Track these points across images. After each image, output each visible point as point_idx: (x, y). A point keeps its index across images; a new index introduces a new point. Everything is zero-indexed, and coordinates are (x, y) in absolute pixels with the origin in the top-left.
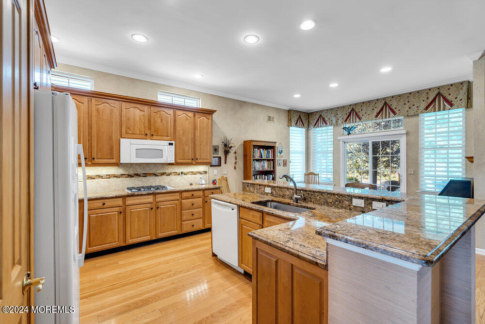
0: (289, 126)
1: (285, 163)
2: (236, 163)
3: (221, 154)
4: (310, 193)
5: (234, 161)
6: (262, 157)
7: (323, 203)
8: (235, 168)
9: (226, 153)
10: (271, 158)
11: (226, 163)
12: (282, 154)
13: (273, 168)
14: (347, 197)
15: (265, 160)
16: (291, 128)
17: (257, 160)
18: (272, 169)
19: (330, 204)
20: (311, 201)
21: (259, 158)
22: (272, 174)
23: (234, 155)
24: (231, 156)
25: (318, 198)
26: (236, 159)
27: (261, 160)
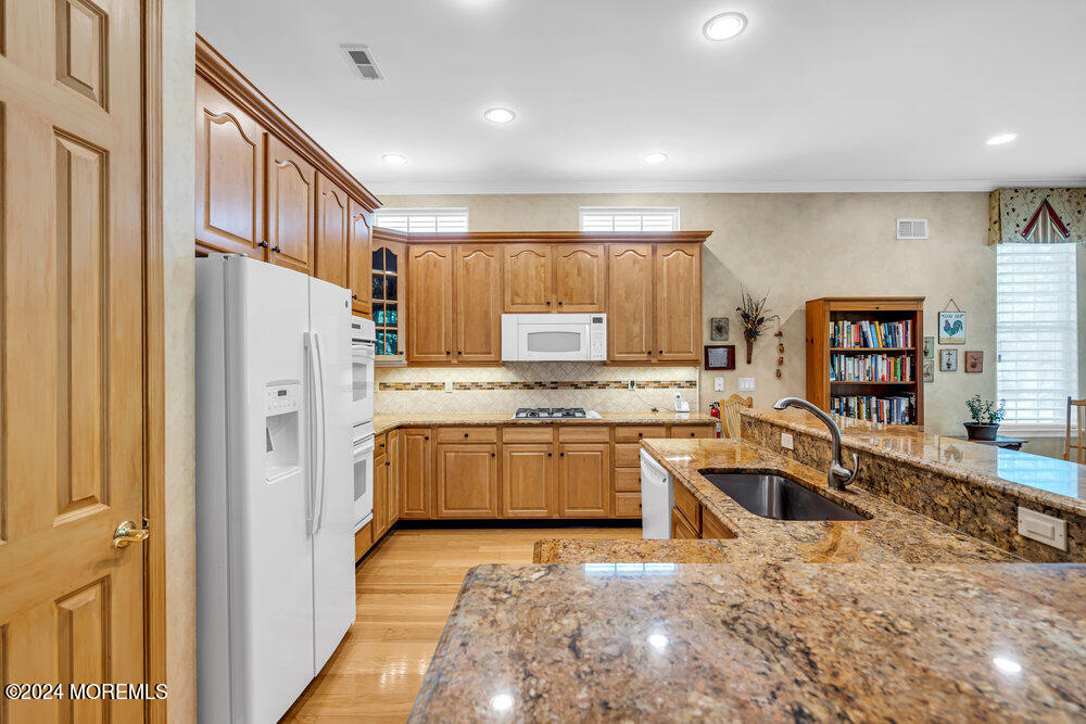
0: (990, 243)
1: (974, 363)
2: (781, 362)
3: (735, 337)
4: (884, 464)
5: (776, 355)
6: (866, 345)
7: (920, 505)
8: (779, 375)
9: (751, 335)
10: (901, 346)
11: (749, 362)
12: (959, 335)
13: (913, 377)
14: (999, 497)
15: (880, 352)
16: (1001, 249)
17: (849, 354)
18: (908, 379)
19: (942, 512)
20: (888, 493)
21: (858, 348)
22: (909, 396)
23: (776, 340)
24: (766, 342)
25: (907, 484)
26: (782, 351)
27: (866, 354)
